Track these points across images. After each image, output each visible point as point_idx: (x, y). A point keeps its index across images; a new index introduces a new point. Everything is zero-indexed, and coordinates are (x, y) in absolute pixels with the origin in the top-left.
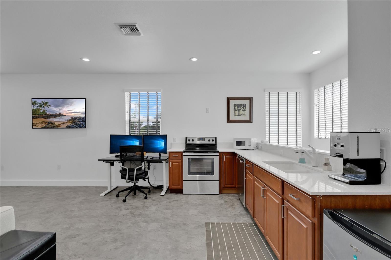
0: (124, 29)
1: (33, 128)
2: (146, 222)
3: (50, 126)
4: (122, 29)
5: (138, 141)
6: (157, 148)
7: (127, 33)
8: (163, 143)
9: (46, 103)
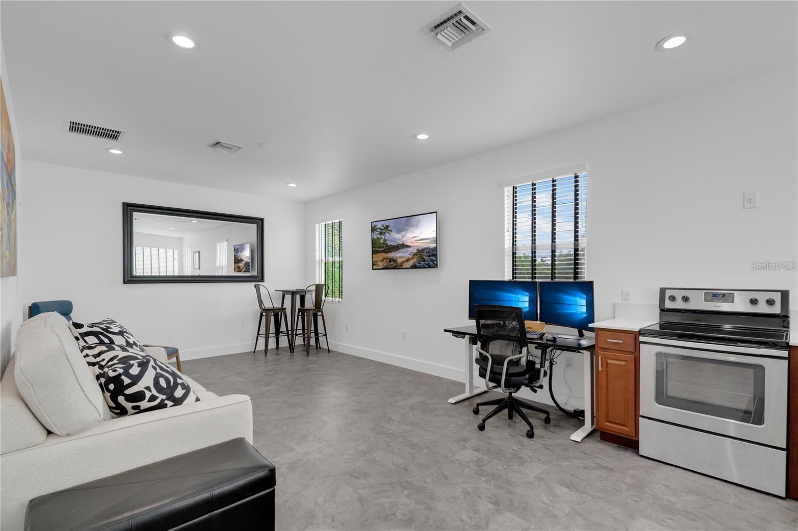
0: (442, 33)
1: (373, 269)
2: (496, 503)
3: (392, 265)
4: (439, 34)
5: (527, 295)
6: (569, 315)
7: (454, 42)
8: (584, 302)
9: (388, 227)
